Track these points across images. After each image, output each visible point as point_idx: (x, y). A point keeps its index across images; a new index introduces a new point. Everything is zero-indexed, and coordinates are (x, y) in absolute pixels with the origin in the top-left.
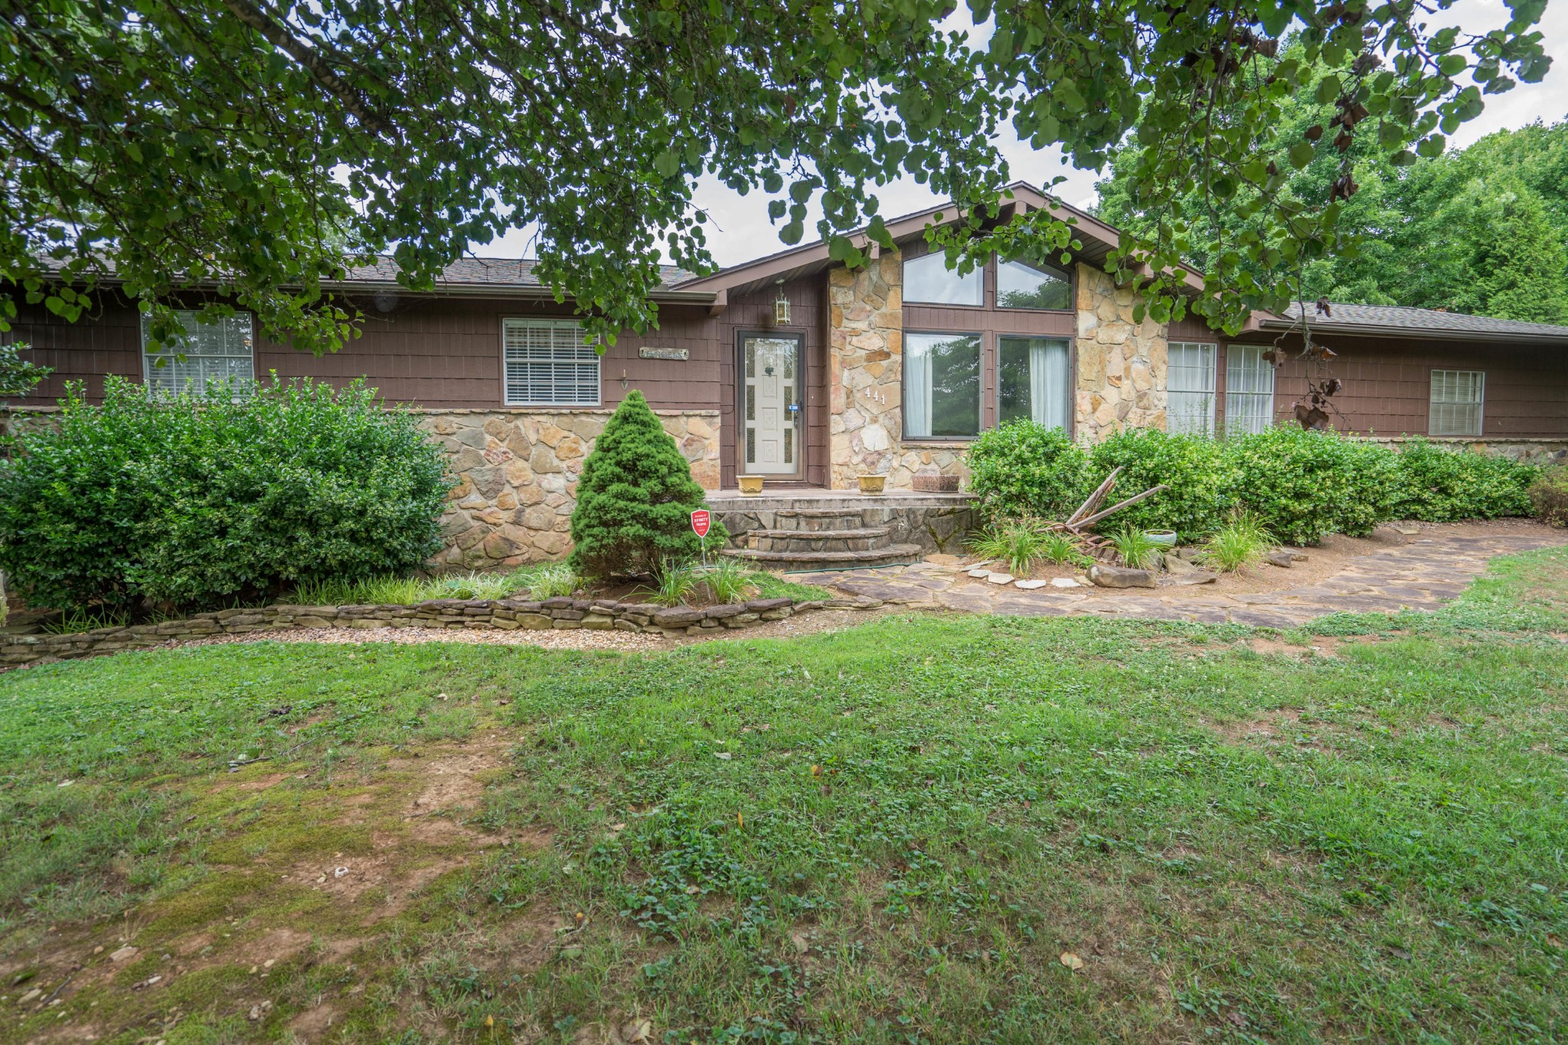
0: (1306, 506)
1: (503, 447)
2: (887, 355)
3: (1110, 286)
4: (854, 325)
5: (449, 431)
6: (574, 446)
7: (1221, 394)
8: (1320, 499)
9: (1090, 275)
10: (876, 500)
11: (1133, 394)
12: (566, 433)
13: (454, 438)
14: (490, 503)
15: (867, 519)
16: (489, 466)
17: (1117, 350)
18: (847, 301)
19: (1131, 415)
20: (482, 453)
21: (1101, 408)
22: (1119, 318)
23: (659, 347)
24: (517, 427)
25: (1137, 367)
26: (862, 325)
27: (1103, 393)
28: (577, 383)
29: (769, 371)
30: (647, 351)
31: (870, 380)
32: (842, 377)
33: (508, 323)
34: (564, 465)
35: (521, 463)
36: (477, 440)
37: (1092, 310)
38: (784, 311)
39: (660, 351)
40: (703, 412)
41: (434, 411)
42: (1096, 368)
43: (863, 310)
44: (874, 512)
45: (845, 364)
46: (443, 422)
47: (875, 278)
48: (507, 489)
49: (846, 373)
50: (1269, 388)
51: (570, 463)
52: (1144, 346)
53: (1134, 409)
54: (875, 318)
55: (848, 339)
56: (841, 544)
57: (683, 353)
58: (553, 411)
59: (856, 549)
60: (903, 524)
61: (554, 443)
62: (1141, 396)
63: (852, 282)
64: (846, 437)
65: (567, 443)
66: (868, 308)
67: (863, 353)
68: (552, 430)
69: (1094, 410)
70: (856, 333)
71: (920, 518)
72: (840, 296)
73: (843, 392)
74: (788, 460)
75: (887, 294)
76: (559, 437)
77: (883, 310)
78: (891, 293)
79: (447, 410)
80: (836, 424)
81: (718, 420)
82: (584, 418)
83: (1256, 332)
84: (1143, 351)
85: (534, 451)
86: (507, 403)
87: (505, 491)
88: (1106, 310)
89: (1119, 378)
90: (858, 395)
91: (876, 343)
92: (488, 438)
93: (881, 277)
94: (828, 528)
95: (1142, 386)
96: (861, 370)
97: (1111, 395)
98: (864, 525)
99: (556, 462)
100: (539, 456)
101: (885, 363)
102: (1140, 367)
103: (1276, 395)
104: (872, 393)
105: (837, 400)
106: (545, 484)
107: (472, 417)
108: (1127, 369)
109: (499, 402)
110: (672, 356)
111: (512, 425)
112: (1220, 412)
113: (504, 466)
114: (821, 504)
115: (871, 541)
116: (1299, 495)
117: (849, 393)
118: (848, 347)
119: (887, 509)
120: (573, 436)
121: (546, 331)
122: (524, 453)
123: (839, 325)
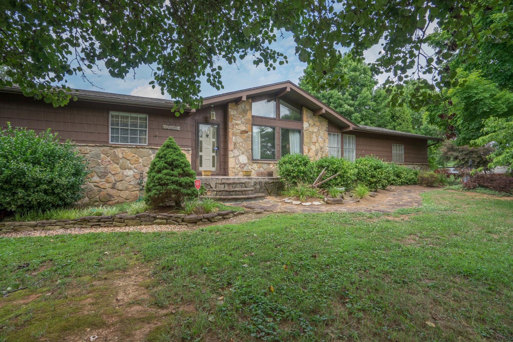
0: (375, 180)
1: (109, 159)
2: (247, 132)
3: (312, 115)
4: (236, 122)
5: (86, 152)
6: (137, 159)
7: (342, 148)
8: (378, 178)
9: (307, 111)
10: (249, 179)
11: (319, 148)
12: (134, 155)
13: (88, 155)
14: (102, 180)
15: (247, 185)
16: (103, 166)
17: (314, 134)
18: (234, 114)
19: (319, 154)
20: (100, 161)
21: (311, 151)
22: (315, 124)
23: (170, 125)
24: (114, 152)
25: (320, 139)
26: (239, 122)
27: (311, 147)
28: (138, 136)
29: (207, 136)
30: (165, 127)
31: (242, 140)
32: (233, 139)
33: (112, 113)
34: (133, 166)
35: (115, 165)
36: (98, 156)
37: (308, 121)
38: (214, 116)
39: (170, 127)
40: (185, 149)
41: (79, 144)
42: (309, 139)
43: (239, 117)
44: (249, 182)
45: (233, 134)
46: (83, 149)
47: (243, 107)
48: (110, 175)
49: (234, 137)
50: (354, 147)
51: (135, 166)
52: (322, 133)
53: (320, 152)
54: (243, 120)
55: (235, 126)
56: (240, 193)
57: (178, 128)
58: (129, 146)
59: (245, 195)
60: (258, 187)
61: (129, 158)
62: (321, 148)
63: (236, 108)
64: (234, 159)
65: (135, 158)
66: (241, 116)
67: (239, 131)
68: (128, 153)
69: (309, 152)
70: (237, 124)
71: (263, 185)
72: (232, 112)
73: (233, 143)
74: (213, 166)
75: (247, 112)
76: (131, 156)
77: (246, 117)
78: (248, 112)
79: (85, 144)
80: (231, 154)
81: (191, 152)
82: (141, 149)
83: (351, 131)
84: (322, 135)
85: (121, 161)
86: (110, 143)
87: (109, 176)
88: (311, 122)
89: (315, 143)
90: (238, 145)
91: (243, 128)
92: (102, 155)
93: (245, 107)
94: (235, 188)
95: (322, 145)
96: (239, 136)
97: (313, 148)
98: (246, 187)
99: (130, 165)
100: (123, 163)
101: (246, 135)
102: (321, 139)
103: (356, 149)
104: (242, 144)
105: (231, 146)
106: (125, 173)
107: (96, 147)
108: (317, 140)
109: (107, 142)
110: (174, 129)
111: (112, 151)
112: (342, 154)
113: (109, 166)
114: (231, 180)
115: (250, 192)
116: (373, 176)
117: (235, 144)
118: (235, 129)
119: (253, 182)
120: (137, 156)
121: (127, 117)
122: (117, 162)
123: (232, 121)
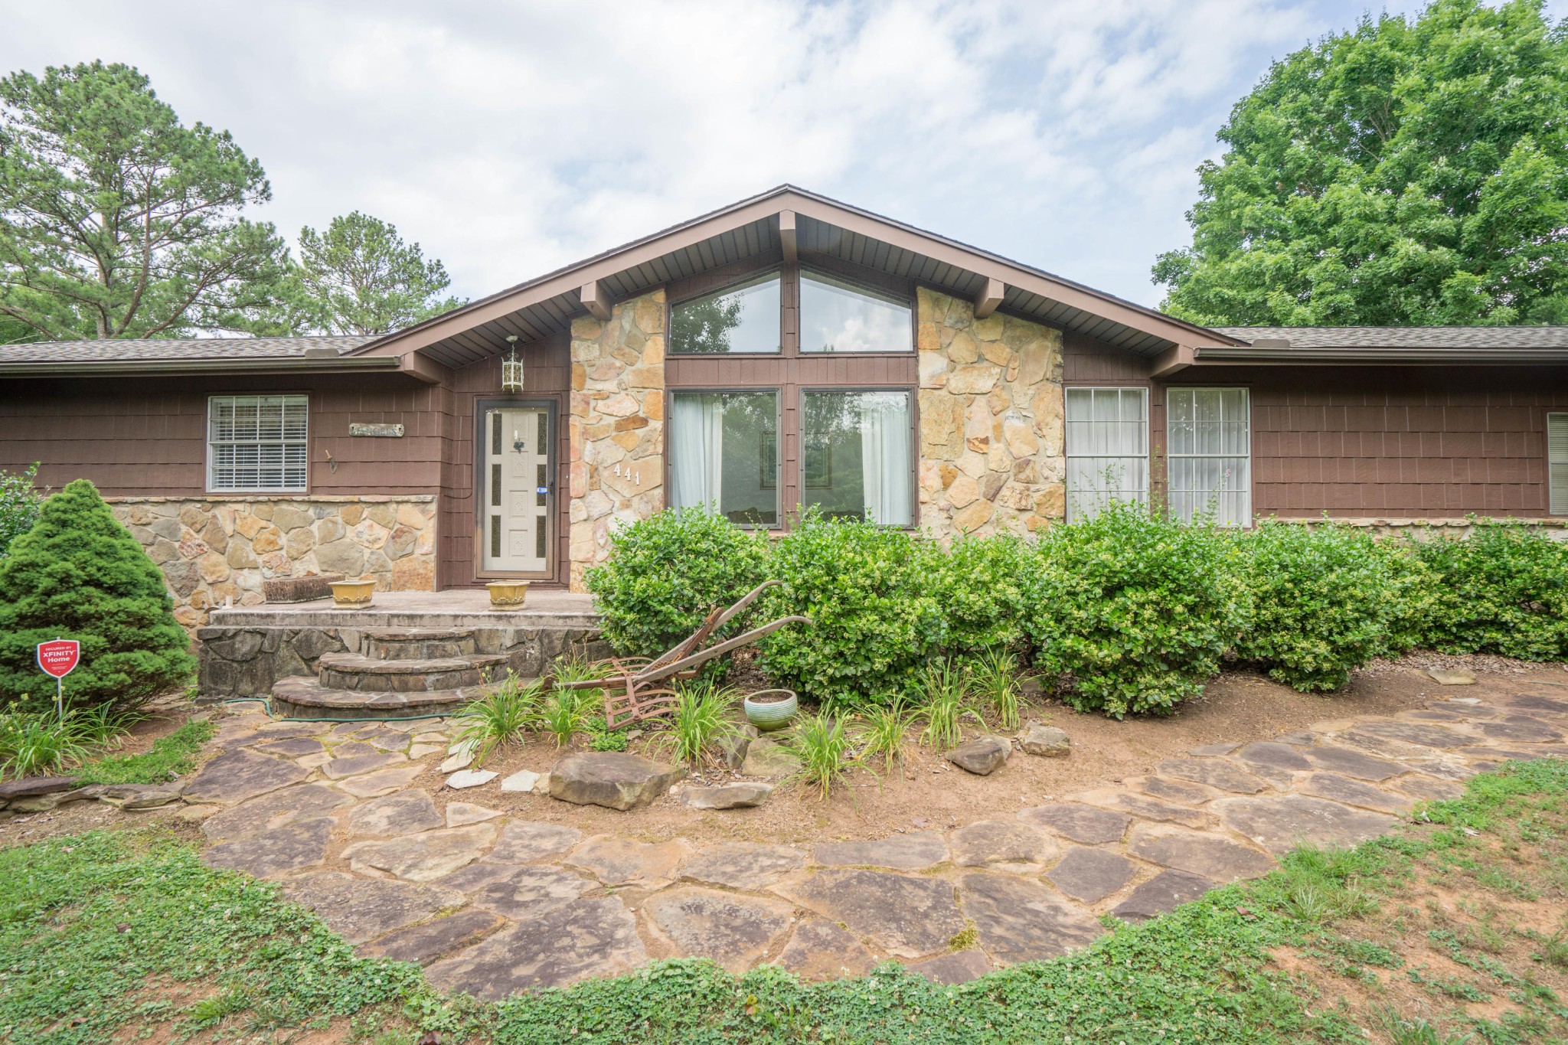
1: (199, 539)
2: (644, 422)
3: (967, 315)
4: (599, 386)
5: (144, 521)
6: (272, 538)
7: (1158, 461)
9: (936, 303)
10: (499, 618)
11: (1008, 462)
12: (264, 523)
13: (149, 528)
14: (184, 601)
15: (483, 643)
16: (184, 560)
17: (981, 401)
18: (591, 357)
19: (1005, 492)
20: (177, 545)
21: (956, 482)
22: (981, 358)
23: (370, 422)
24: (215, 517)
25: (1013, 425)
26: (609, 386)
27: (959, 462)
28: (283, 466)
29: (518, 446)
30: (357, 428)
31: (620, 454)
32: (583, 451)
33: (214, 402)
34: (260, 560)
35: (216, 557)
36: (172, 531)
37: (939, 349)
38: (513, 374)
39: (372, 427)
40: (413, 498)
41: (129, 499)
42: (948, 428)
43: (611, 366)
44: (493, 634)
45: (586, 434)
46: (138, 510)
47: (627, 326)
48: (202, 586)
49: (589, 446)
50: (1246, 450)
51: (265, 557)
52: (1021, 394)
53: (1011, 483)
54: (628, 376)
55: (593, 403)
56: (381, 682)
57: (397, 429)
58: (249, 498)
60: (534, 651)
61: (252, 534)
62: (1022, 464)
63: (598, 332)
64: (589, 526)
65: (265, 535)
66: (618, 364)
67: (612, 420)
68: (249, 520)
69: (946, 486)
70: (602, 396)
71: (558, 645)
72: (583, 350)
73: (585, 471)
74: (541, 553)
75: (643, 345)
76: (257, 528)
77: (639, 365)
78: (649, 343)
79: (142, 499)
80: (577, 511)
81: (433, 508)
82: (284, 506)
83: (1190, 367)
84: (1022, 401)
85: (231, 543)
86: (209, 489)
87: (200, 588)
88: (960, 348)
89: (985, 441)
90: (606, 474)
91: (627, 406)
92: (184, 528)
93: (634, 323)
94: (397, 657)
95: (1025, 451)
96: (608, 441)
97: (973, 465)
98: (478, 651)
99: (253, 556)
100: (235, 550)
101: (640, 432)
102: (1019, 424)
103: (1255, 459)
104: (623, 471)
105: (577, 481)
106: (241, 581)
107: (169, 505)
108: (998, 428)
109: (200, 489)
110: (385, 433)
111: (209, 514)
112: (1159, 485)
113: (199, 560)
115: (432, 678)
117: (594, 471)
118: (592, 414)
120: (272, 526)
121: (251, 410)
122: (220, 546)
123: (581, 387)
